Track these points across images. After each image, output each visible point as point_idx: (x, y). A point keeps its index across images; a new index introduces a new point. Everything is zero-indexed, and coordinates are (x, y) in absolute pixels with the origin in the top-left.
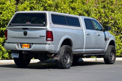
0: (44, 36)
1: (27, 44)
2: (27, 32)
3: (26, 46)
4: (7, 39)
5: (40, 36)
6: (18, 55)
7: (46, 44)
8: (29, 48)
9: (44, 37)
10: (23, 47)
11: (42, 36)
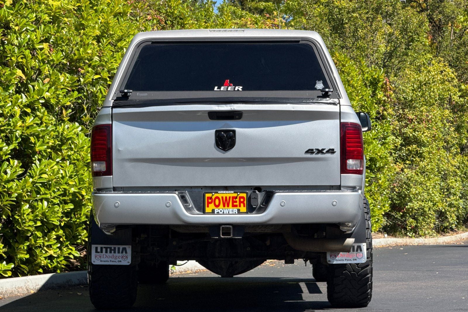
0: (332, 151)
1: (230, 194)
2: (237, 130)
3: (226, 203)
4: (109, 171)
5: (310, 151)
6: (129, 249)
7: (338, 188)
8: (243, 209)
9: (329, 155)
10: (208, 210)
11: (320, 151)
